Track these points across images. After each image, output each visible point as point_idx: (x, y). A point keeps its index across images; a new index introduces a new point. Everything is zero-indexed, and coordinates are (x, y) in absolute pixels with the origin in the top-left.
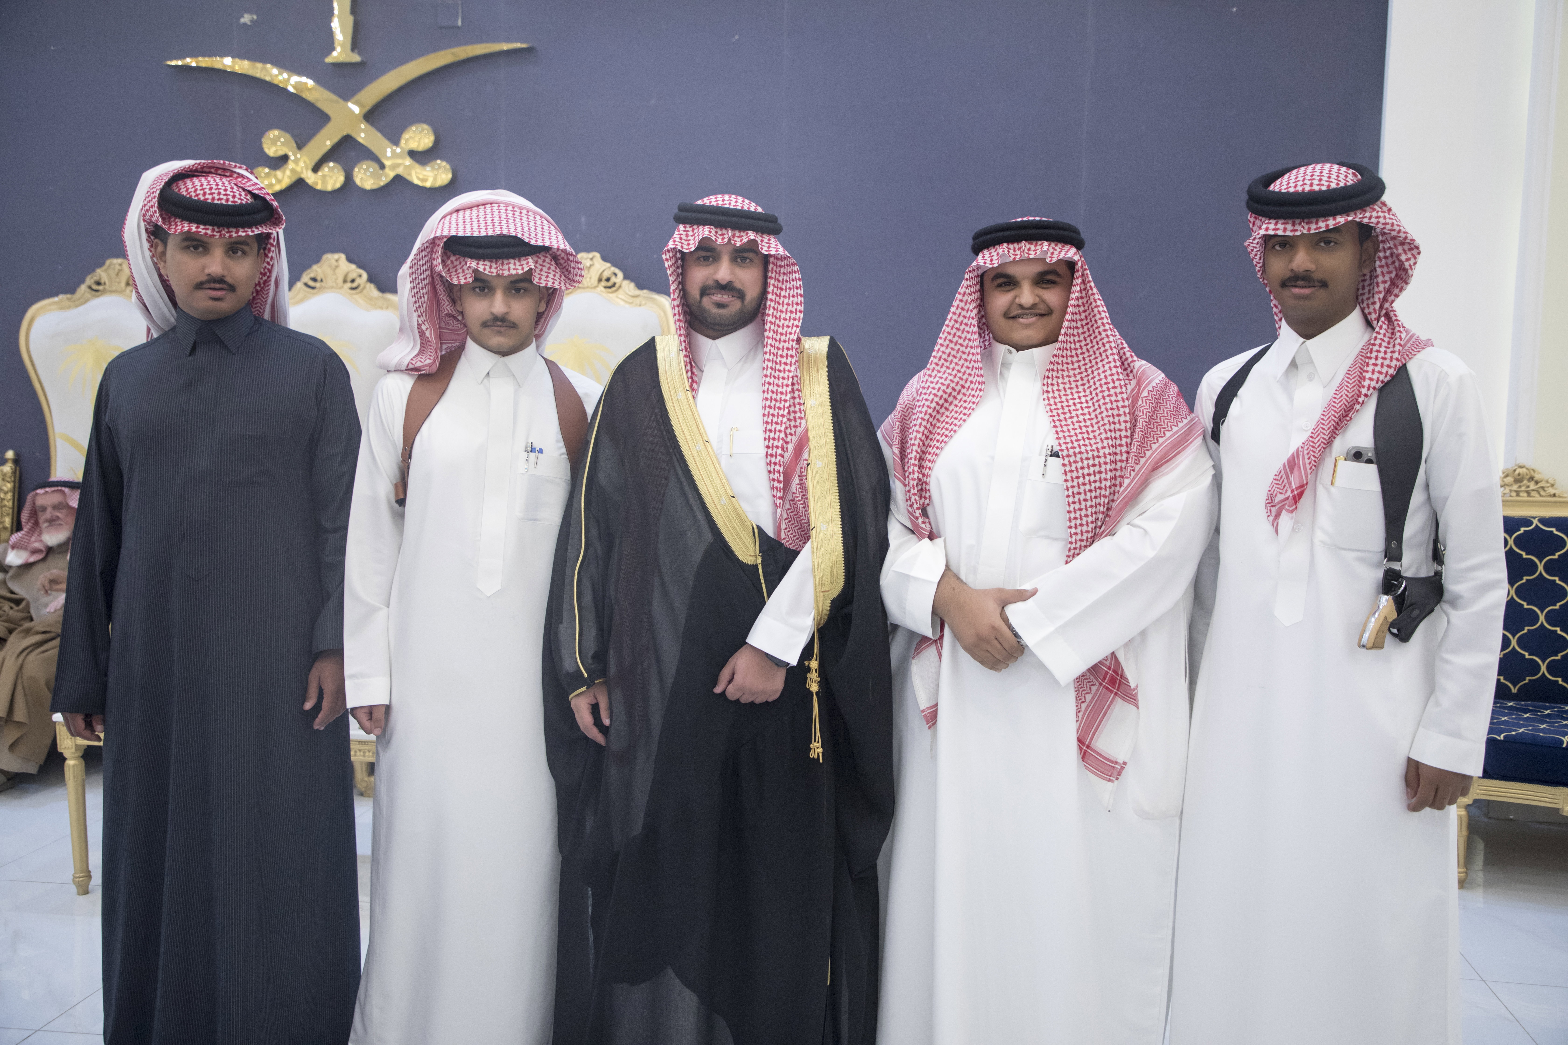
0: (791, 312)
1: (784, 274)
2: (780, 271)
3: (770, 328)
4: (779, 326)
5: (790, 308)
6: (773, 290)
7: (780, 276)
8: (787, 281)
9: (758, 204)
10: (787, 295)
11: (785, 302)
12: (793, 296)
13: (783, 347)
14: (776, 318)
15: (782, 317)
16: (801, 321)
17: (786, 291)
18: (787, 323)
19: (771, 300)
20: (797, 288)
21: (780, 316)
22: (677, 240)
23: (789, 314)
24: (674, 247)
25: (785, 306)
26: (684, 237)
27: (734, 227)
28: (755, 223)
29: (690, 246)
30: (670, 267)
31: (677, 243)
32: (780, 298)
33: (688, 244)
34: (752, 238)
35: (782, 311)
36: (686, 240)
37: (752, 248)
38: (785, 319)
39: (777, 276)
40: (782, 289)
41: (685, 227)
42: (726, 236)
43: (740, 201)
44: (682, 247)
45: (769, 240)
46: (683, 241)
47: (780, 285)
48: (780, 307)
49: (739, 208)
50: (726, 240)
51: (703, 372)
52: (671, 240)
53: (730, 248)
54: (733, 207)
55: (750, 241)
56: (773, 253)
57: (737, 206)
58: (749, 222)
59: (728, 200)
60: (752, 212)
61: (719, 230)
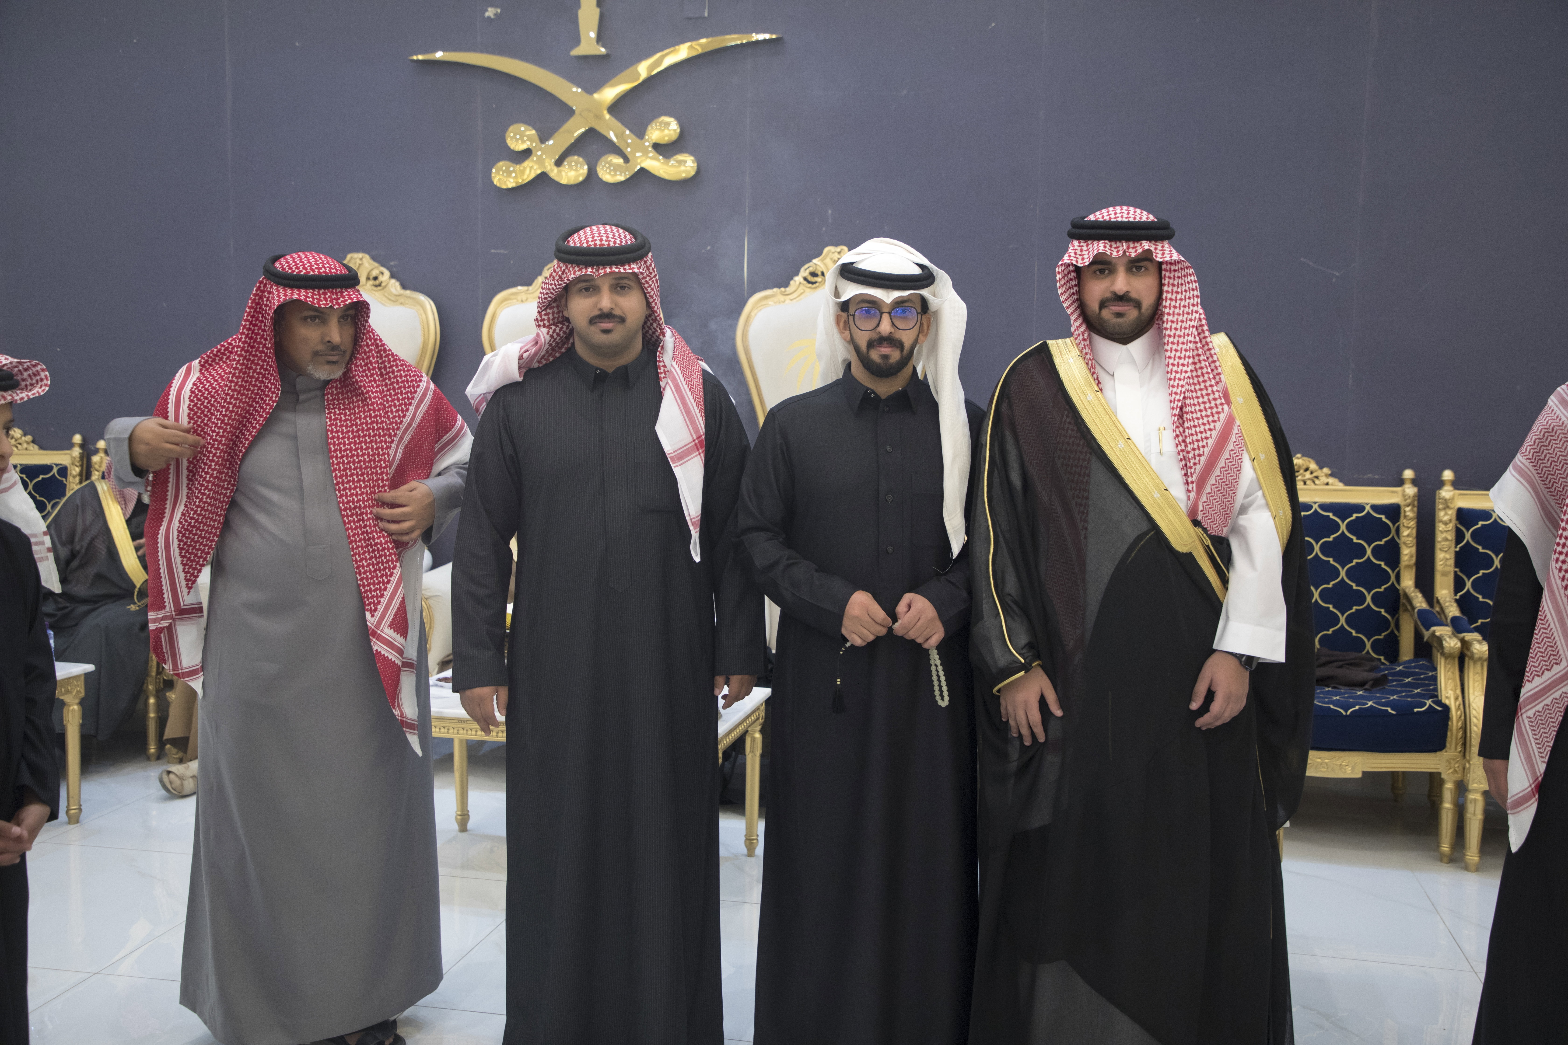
0: (1188, 314)
1: (1178, 278)
2: (1173, 276)
5: (1186, 310)
7: (1174, 280)
8: (1182, 285)
9: (1149, 212)
10: (1183, 298)
11: (1182, 305)
12: (1189, 298)
13: (1182, 348)
17: (1181, 294)
18: (1184, 325)
20: (1193, 290)
22: (1072, 255)
23: (1186, 316)
24: (1069, 262)
25: (1182, 309)
26: (1079, 252)
27: (1128, 239)
28: (1149, 232)
29: (1085, 261)
30: (1060, 279)
31: (1072, 258)
32: (1176, 302)
33: (1083, 259)
34: (1147, 247)
35: (1179, 314)
36: (1080, 255)
37: (1147, 256)
38: (1182, 321)
39: (1171, 281)
40: (1177, 292)
41: (1079, 243)
42: (1121, 249)
43: (1132, 212)
44: (1077, 262)
45: (1163, 247)
46: (1078, 256)
47: (1175, 289)
48: (1177, 311)
49: (1131, 220)
50: (1121, 252)
51: (1113, 375)
52: (1066, 255)
53: (1125, 260)
54: (1124, 220)
55: (1145, 251)
56: (1167, 259)
57: (1130, 217)
58: (1142, 232)
59: (1120, 213)
60: (1145, 222)
61: (1113, 244)
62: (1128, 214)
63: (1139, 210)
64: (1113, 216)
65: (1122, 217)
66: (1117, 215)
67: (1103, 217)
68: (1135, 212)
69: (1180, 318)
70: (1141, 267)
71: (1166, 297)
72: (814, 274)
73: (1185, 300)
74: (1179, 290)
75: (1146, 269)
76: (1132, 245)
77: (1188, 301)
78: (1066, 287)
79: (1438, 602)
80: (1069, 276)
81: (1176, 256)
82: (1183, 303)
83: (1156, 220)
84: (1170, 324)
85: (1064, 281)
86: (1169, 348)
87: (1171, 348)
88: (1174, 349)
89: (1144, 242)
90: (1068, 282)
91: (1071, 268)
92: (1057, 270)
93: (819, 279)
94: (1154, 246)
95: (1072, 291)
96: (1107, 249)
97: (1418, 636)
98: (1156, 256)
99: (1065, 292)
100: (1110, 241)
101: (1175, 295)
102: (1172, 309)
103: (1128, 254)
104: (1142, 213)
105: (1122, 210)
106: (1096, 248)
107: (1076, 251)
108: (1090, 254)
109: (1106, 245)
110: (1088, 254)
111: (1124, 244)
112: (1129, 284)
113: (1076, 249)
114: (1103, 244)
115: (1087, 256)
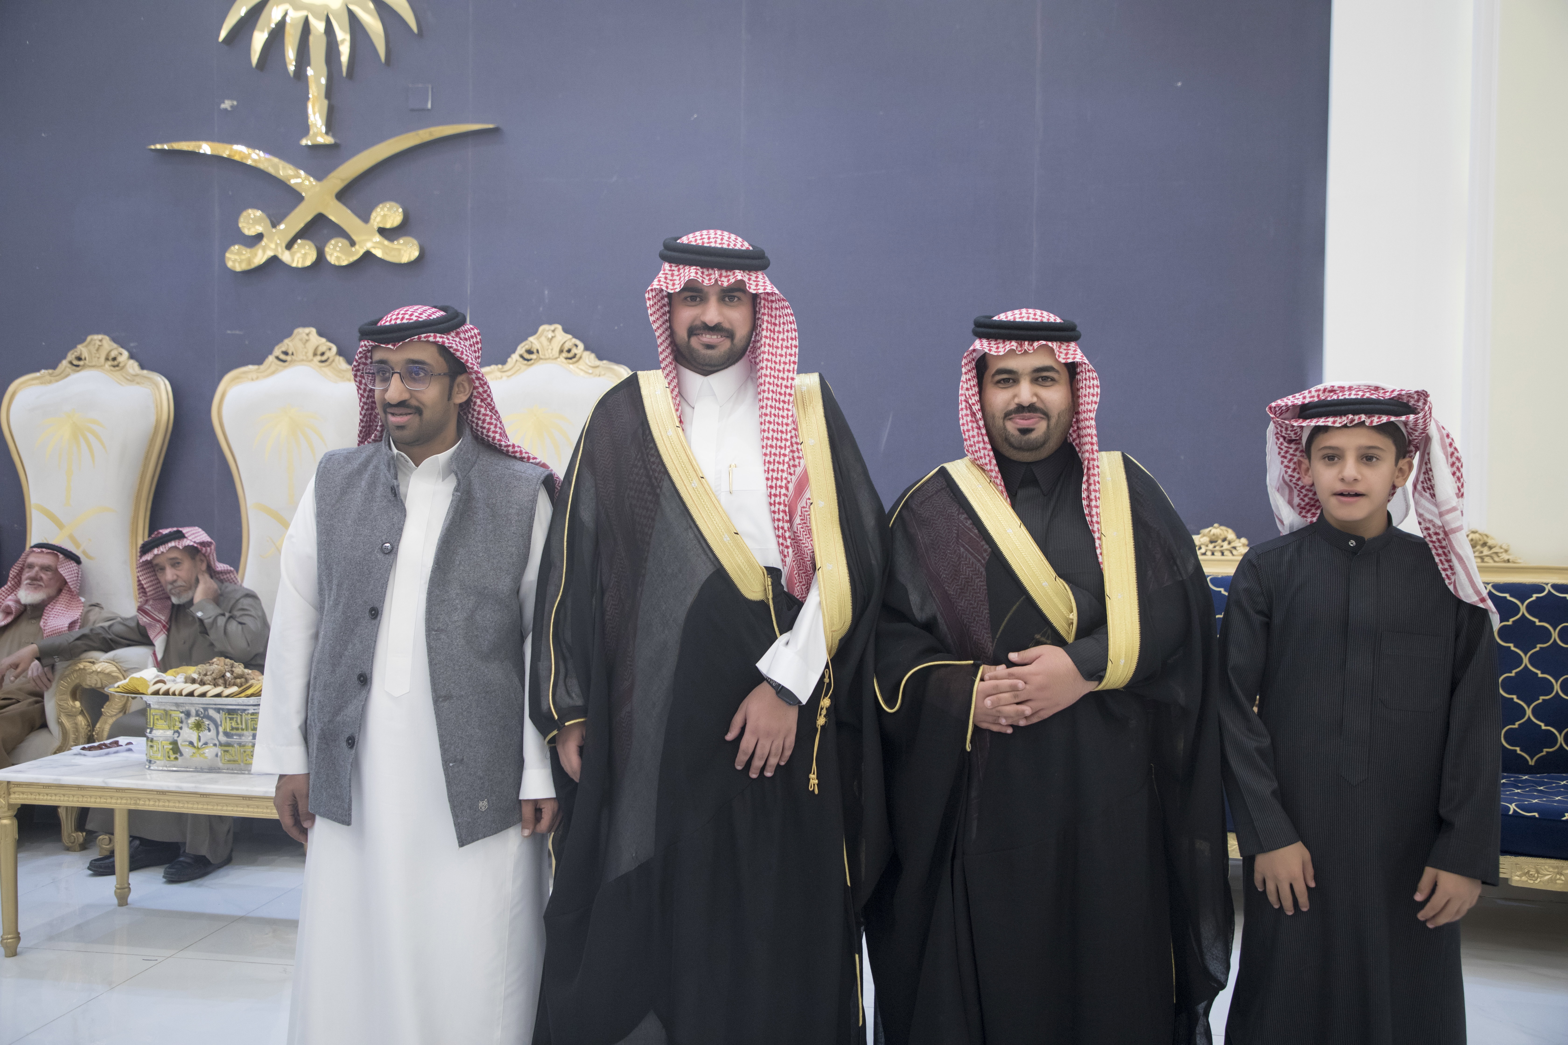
0: (787, 347)
1: (776, 309)
2: (772, 306)
3: (767, 366)
4: (776, 363)
5: (785, 344)
6: (767, 327)
7: (772, 311)
8: (780, 316)
9: (744, 239)
10: (781, 330)
11: (780, 338)
12: (788, 331)
13: (781, 384)
14: (772, 354)
15: (778, 353)
16: (797, 356)
17: (780, 326)
18: (783, 359)
19: (766, 337)
20: (791, 323)
21: (776, 352)
22: (663, 280)
24: (658, 287)
26: (669, 277)
27: (720, 267)
28: (743, 261)
29: (675, 287)
30: (651, 306)
31: (661, 283)
33: (674, 285)
34: (739, 278)
36: (671, 280)
37: (740, 287)
39: (768, 312)
41: (671, 266)
42: (713, 276)
43: (726, 238)
44: (667, 287)
45: (757, 277)
46: (668, 281)
49: (725, 246)
50: (713, 281)
51: (695, 408)
52: (656, 280)
53: (717, 289)
54: (718, 246)
55: (737, 281)
56: (762, 290)
57: (724, 243)
58: (736, 260)
59: (714, 238)
60: (740, 250)
61: (705, 270)
62: (722, 239)
63: (733, 237)
64: (706, 240)
65: (716, 242)
66: (711, 240)
67: (696, 240)
68: (729, 238)
70: (734, 297)
72: (530, 352)
75: (739, 299)
76: (724, 273)
78: (658, 314)
80: (660, 303)
81: (770, 287)
83: (751, 248)
85: (656, 307)
89: (737, 271)
90: (660, 308)
91: (665, 293)
92: (645, 295)
93: (534, 356)
94: (748, 276)
95: (663, 318)
96: (698, 276)
98: (750, 287)
99: (657, 319)
100: (702, 268)
103: (720, 283)
104: (736, 239)
105: (716, 234)
106: (687, 273)
107: (667, 276)
108: (681, 279)
109: (698, 271)
110: (680, 280)
111: (716, 272)
112: (721, 314)
113: (667, 274)
114: (695, 270)
115: (679, 282)
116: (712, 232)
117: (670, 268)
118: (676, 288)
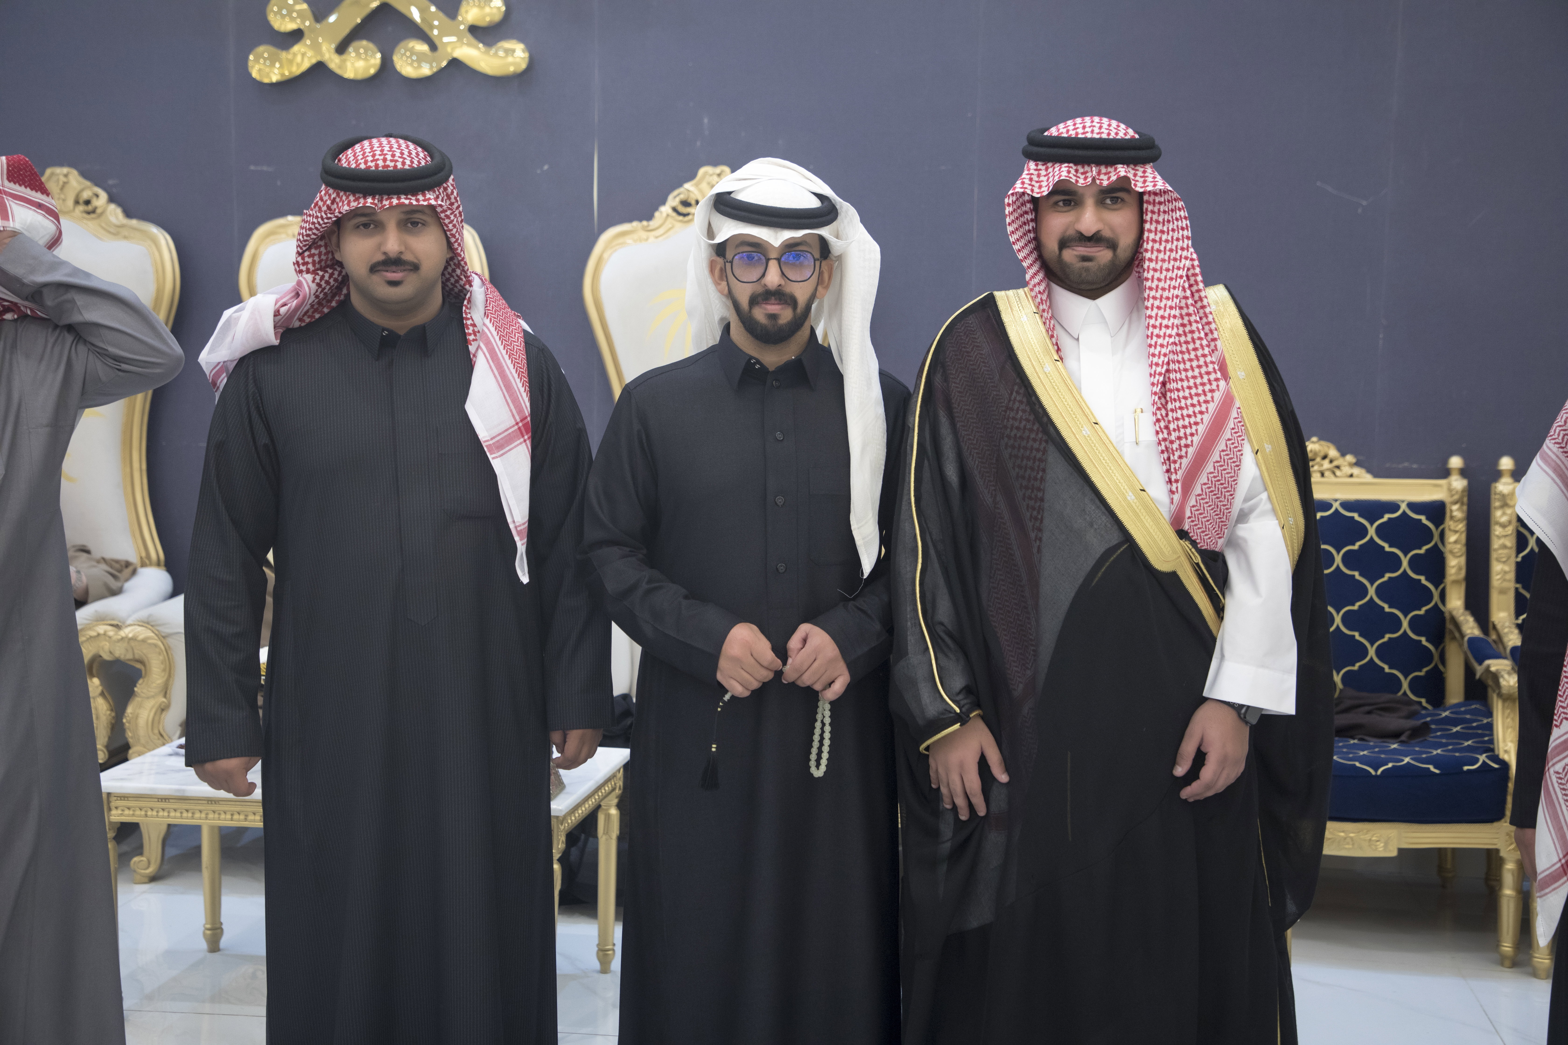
1: (1165, 212)
6: (1149, 236)
9: (1128, 126)
11: (1168, 249)
12: (1178, 240)
17: (1168, 234)
20: (1182, 229)
22: (1027, 181)
23: (1172, 262)
24: (1022, 190)
25: (1168, 253)
26: (1035, 178)
27: (1099, 162)
28: (1126, 153)
29: (1043, 189)
30: (1011, 213)
31: (1026, 186)
32: (1160, 244)
33: (1040, 187)
34: (1122, 174)
35: (1163, 261)
36: (1037, 182)
37: (1123, 186)
38: (1168, 270)
39: (1155, 217)
40: (1162, 232)
41: (1037, 165)
42: (1089, 174)
43: (1105, 126)
44: (1032, 191)
45: (1144, 172)
46: (1033, 183)
47: (1160, 227)
48: (1161, 256)
49: (1104, 136)
50: (1089, 179)
51: (1078, 339)
52: (1019, 182)
53: (1094, 190)
54: (1096, 136)
55: (1120, 179)
56: (1150, 188)
57: (1103, 133)
58: (1118, 153)
59: (1090, 127)
60: (1122, 139)
61: (1080, 168)
62: (1100, 128)
63: (1114, 123)
64: (1080, 131)
65: (1092, 132)
66: (1087, 130)
67: (1068, 131)
68: (1109, 125)
69: (1165, 265)
70: (1116, 198)
71: (1148, 238)
73: (1172, 243)
74: (1165, 229)
75: (1123, 201)
76: (1103, 170)
77: (1175, 243)
78: (1019, 223)
79: (1494, 627)
80: (1024, 209)
81: (1161, 184)
82: (1169, 246)
83: (1137, 137)
84: (1151, 272)
85: (1016, 215)
86: (1149, 305)
87: (1153, 305)
88: (1155, 305)
89: (1120, 166)
90: (1021, 216)
91: (1027, 198)
92: (1006, 201)
94: (1133, 172)
95: (1027, 228)
96: (1071, 175)
97: (1469, 672)
98: (1135, 185)
99: (1017, 229)
100: (1076, 164)
101: (1159, 235)
102: (1155, 253)
103: (1098, 182)
104: (1118, 126)
105: (1092, 122)
106: (1058, 172)
107: (1032, 176)
108: (1050, 180)
109: (1071, 169)
110: (1048, 180)
111: (1094, 169)
112: (1101, 220)
113: (1032, 174)
114: (1067, 169)
115: (1046, 184)
116: (1087, 119)
117: (1035, 168)
118: (1044, 191)
